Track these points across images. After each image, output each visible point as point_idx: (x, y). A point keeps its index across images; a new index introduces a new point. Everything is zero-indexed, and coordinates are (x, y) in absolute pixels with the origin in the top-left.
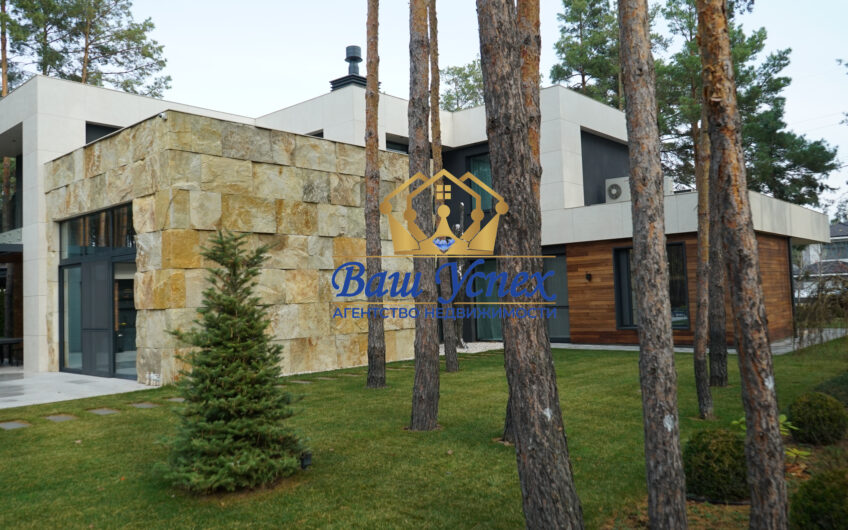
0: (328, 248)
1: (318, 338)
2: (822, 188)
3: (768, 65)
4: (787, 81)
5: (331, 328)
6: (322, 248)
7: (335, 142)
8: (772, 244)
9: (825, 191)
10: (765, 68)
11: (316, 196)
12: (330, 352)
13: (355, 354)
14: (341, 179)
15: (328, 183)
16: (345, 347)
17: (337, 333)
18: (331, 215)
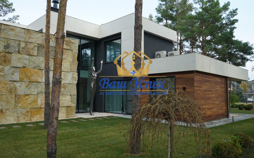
0: (16, 72)
1: (7, 110)
2: (247, 60)
3: (229, 15)
4: (237, 21)
5: (15, 105)
6: (13, 72)
7: (25, 29)
8: (217, 79)
9: (248, 61)
10: (228, 16)
11: (11, 50)
12: (13, 116)
13: (28, 117)
14: (26, 44)
15: (19, 45)
16: (22, 114)
17: (18, 108)
18: (19, 58)
